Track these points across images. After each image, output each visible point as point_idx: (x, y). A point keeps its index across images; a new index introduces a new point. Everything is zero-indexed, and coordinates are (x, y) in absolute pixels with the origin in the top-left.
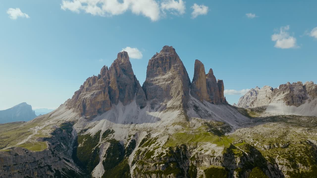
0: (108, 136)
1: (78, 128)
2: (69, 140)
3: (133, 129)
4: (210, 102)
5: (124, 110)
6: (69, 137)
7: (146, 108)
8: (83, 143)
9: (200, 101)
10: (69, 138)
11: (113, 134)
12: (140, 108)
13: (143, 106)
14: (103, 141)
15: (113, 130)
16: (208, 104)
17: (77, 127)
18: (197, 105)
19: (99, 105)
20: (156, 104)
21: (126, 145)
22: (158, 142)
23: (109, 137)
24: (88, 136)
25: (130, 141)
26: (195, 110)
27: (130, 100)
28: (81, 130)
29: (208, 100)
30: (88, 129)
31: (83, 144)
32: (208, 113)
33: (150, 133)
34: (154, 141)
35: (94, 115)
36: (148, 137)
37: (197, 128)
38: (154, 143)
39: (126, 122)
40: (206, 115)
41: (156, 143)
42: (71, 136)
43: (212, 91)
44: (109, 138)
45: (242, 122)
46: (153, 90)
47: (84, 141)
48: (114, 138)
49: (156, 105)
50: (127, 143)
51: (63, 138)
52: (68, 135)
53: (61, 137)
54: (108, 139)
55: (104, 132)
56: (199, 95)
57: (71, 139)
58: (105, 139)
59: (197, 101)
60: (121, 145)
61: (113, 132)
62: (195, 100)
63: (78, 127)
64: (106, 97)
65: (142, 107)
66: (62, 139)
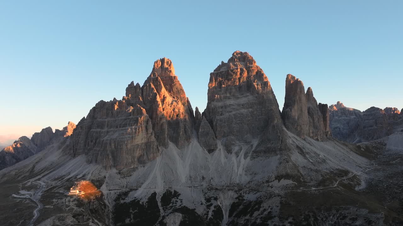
0: (172, 201)
1: (111, 191)
2: (104, 212)
3: (210, 188)
4: (315, 138)
5: (182, 157)
6: (103, 207)
7: (217, 151)
8: (132, 216)
9: (300, 138)
10: (103, 209)
11: (179, 198)
12: (207, 152)
13: (213, 149)
14: (167, 211)
15: (175, 191)
16: (313, 141)
17: (108, 189)
18: (300, 145)
19: (138, 150)
20: (233, 144)
21: (208, 214)
22: (264, 208)
23: (173, 203)
24: (136, 203)
25: (212, 208)
26: (300, 154)
27: (188, 139)
28: (117, 194)
29: (311, 135)
30: (129, 192)
31: (132, 218)
32: (320, 156)
33: (241, 194)
34: (257, 207)
35: (132, 167)
36: (239, 200)
37: (316, 182)
38: (258, 209)
39: (193, 177)
40: (319, 160)
41: (261, 209)
42: (105, 205)
43: (315, 121)
44: (174, 205)
45: (367, 167)
46: (225, 122)
47: (131, 213)
48: (184, 205)
49: (233, 147)
50: (208, 212)
51: (94, 211)
52: (100, 204)
53: (91, 210)
54: (173, 207)
55: (162, 196)
56: (299, 129)
57: (106, 210)
58: (168, 207)
59: (298, 139)
60: (199, 216)
61: (176, 194)
62: (295, 138)
63: (111, 189)
64: (151, 136)
65: (211, 151)
66: (92, 212)
